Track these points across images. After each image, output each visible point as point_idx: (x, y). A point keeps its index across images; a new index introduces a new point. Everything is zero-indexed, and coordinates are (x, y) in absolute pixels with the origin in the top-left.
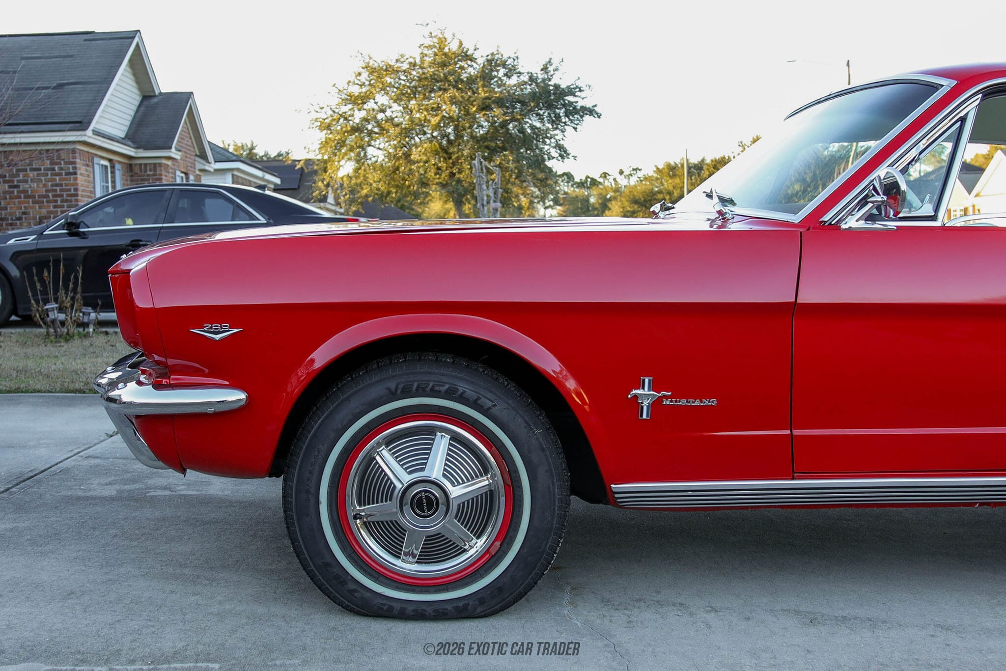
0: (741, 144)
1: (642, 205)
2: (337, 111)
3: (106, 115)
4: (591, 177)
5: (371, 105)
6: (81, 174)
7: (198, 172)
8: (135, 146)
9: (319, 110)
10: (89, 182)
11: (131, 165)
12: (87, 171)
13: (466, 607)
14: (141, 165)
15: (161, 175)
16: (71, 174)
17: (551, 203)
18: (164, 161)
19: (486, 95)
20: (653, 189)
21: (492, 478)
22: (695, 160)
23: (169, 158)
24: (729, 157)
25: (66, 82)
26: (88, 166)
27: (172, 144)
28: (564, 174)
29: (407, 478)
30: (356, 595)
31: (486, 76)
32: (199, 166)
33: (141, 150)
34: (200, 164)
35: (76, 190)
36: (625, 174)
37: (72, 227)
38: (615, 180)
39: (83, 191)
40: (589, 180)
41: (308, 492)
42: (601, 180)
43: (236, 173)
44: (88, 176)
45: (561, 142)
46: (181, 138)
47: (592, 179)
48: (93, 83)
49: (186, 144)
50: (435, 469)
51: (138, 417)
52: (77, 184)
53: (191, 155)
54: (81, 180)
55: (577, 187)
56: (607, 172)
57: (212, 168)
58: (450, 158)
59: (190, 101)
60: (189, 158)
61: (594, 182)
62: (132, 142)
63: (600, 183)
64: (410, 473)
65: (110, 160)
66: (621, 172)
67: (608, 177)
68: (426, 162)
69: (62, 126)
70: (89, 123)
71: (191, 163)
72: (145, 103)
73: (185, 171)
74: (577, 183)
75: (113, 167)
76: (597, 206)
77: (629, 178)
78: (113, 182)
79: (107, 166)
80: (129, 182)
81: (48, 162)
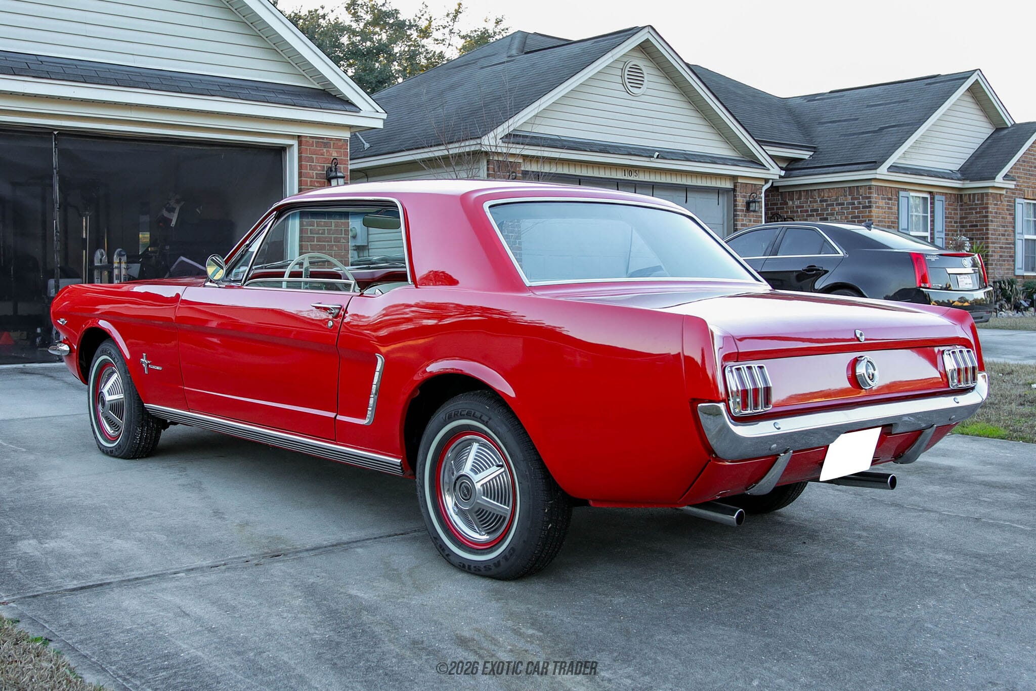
6: (878, 207)
8: (964, 178)
10: (891, 213)
11: (958, 195)
12: (887, 204)
15: (987, 204)
16: (868, 207)
18: (990, 191)
23: (994, 187)
25: (888, 125)
26: (889, 199)
27: (999, 175)
44: (890, 207)
48: (908, 125)
54: (877, 212)
62: (963, 175)
65: (930, 193)
70: (884, 161)
75: (933, 199)
78: (933, 212)
79: (927, 198)
80: (959, 212)
81: (850, 197)
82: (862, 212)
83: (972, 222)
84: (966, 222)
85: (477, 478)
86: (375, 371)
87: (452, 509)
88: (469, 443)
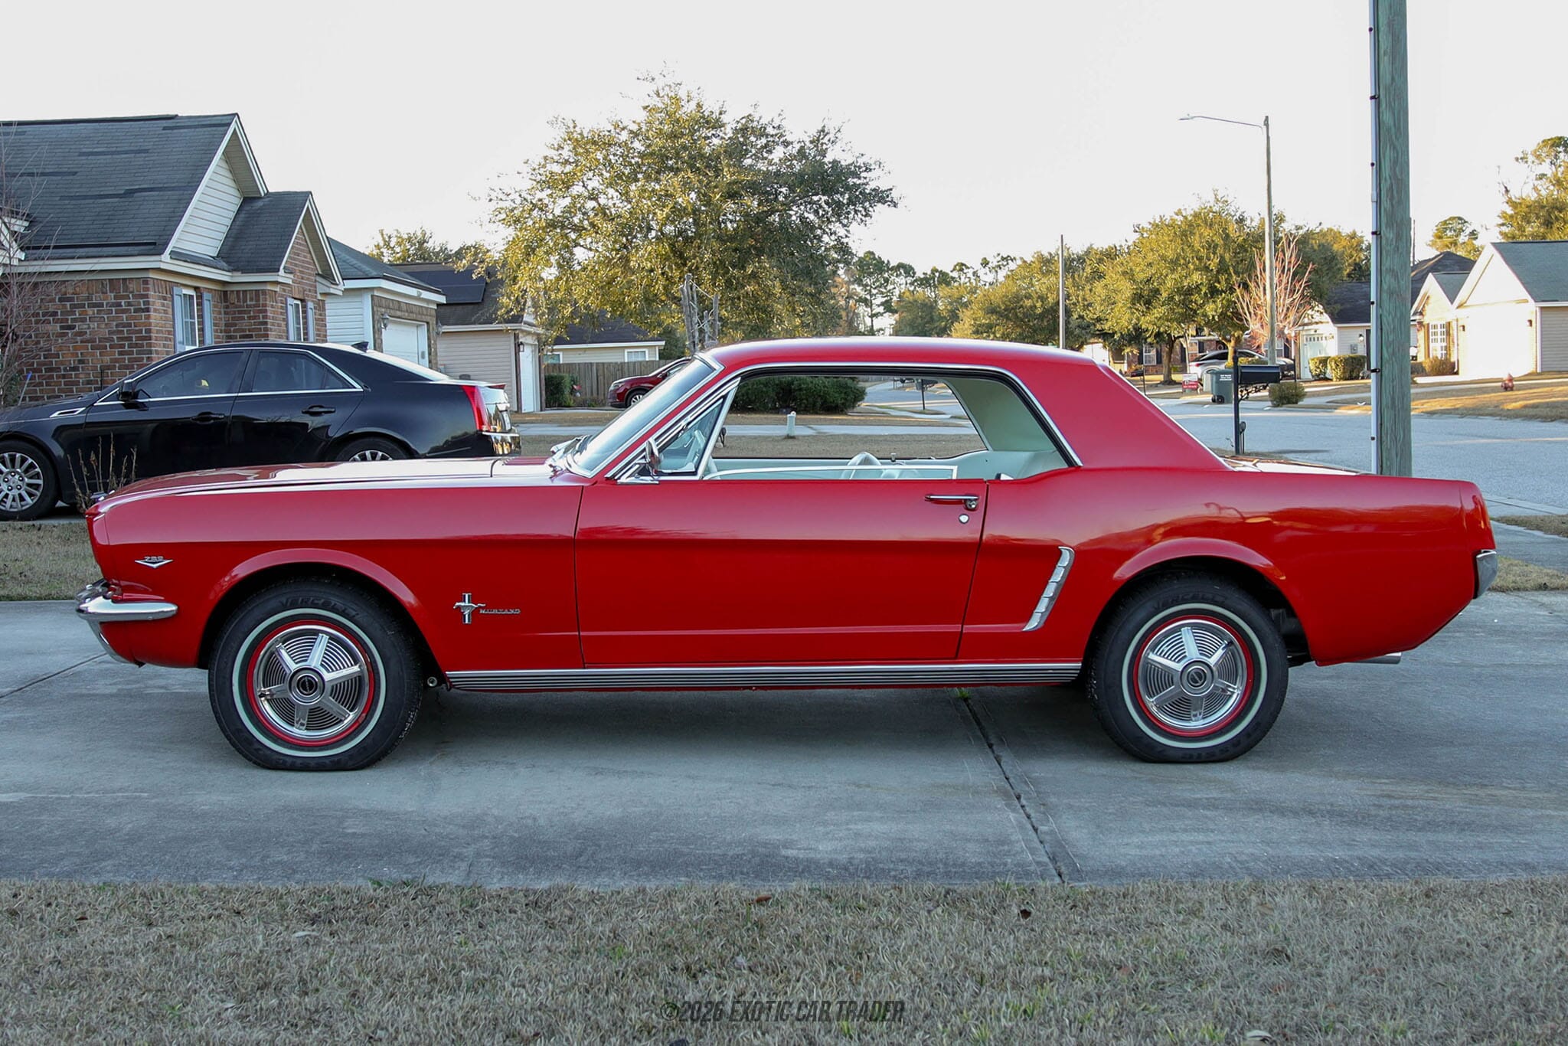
0: (1137, 230)
2: (529, 198)
3: (190, 229)
4: (939, 269)
5: (577, 189)
6: (155, 310)
7: (319, 297)
8: (231, 268)
9: (504, 197)
10: (167, 319)
11: (225, 292)
12: (163, 305)
13: (339, 762)
14: (238, 292)
15: (265, 305)
16: (143, 310)
17: (881, 309)
18: (269, 287)
20: (1017, 291)
21: (360, 667)
22: (1077, 248)
23: (277, 283)
24: (1121, 246)
25: (137, 187)
26: (165, 298)
27: (280, 266)
28: (901, 266)
29: (294, 667)
30: (261, 752)
31: (736, 150)
32: (321, 289)
33: (239, 274)
34: (322, 286)
35: (149, 331)
36: (990, 265)
37: (129, 398)
38: (975, 273)
39: (158, 332)
40: (937, 274)
41: (224, 677)
42: (955, 274)
43: (375, 293)
44: (166, 312)
46: (295, 254)
47: (942, 273)
48: (173, 189)
49: (303, 261)
50: (315, 660)
51: (101, 623)
52: (150, 324)
53: (310, 274)
54: (155, 318)
55: (920, 286)
56: (964, 262)
57: (340, 289)
58: (685, 265)
59: (308, 203)
60: (308, 279)
61: (945, 279)
62: (227, 262)
63: (953, 278)
64: (297, 663)
65: (196, 289)
66: (985, 263)
67: (965, 271)
68: (652, 270)
69: (130, 248)
70: (166, 244)
71: (311, 286)
72: (247, 208)
73: (301, 297)
74: (921, 280)
75: (200, 297)
76: (945, 314)
77: (997, 272)
78: (201, 316)
79: (193, 296)
80: (223, 316)
81: (112, 295)
82: (135, 318)
83: (244, 330)
84: (235, 331)
85: (1212, 661)
86: (1055, 567)
87: (1151, 702)
88: (1178, 629)
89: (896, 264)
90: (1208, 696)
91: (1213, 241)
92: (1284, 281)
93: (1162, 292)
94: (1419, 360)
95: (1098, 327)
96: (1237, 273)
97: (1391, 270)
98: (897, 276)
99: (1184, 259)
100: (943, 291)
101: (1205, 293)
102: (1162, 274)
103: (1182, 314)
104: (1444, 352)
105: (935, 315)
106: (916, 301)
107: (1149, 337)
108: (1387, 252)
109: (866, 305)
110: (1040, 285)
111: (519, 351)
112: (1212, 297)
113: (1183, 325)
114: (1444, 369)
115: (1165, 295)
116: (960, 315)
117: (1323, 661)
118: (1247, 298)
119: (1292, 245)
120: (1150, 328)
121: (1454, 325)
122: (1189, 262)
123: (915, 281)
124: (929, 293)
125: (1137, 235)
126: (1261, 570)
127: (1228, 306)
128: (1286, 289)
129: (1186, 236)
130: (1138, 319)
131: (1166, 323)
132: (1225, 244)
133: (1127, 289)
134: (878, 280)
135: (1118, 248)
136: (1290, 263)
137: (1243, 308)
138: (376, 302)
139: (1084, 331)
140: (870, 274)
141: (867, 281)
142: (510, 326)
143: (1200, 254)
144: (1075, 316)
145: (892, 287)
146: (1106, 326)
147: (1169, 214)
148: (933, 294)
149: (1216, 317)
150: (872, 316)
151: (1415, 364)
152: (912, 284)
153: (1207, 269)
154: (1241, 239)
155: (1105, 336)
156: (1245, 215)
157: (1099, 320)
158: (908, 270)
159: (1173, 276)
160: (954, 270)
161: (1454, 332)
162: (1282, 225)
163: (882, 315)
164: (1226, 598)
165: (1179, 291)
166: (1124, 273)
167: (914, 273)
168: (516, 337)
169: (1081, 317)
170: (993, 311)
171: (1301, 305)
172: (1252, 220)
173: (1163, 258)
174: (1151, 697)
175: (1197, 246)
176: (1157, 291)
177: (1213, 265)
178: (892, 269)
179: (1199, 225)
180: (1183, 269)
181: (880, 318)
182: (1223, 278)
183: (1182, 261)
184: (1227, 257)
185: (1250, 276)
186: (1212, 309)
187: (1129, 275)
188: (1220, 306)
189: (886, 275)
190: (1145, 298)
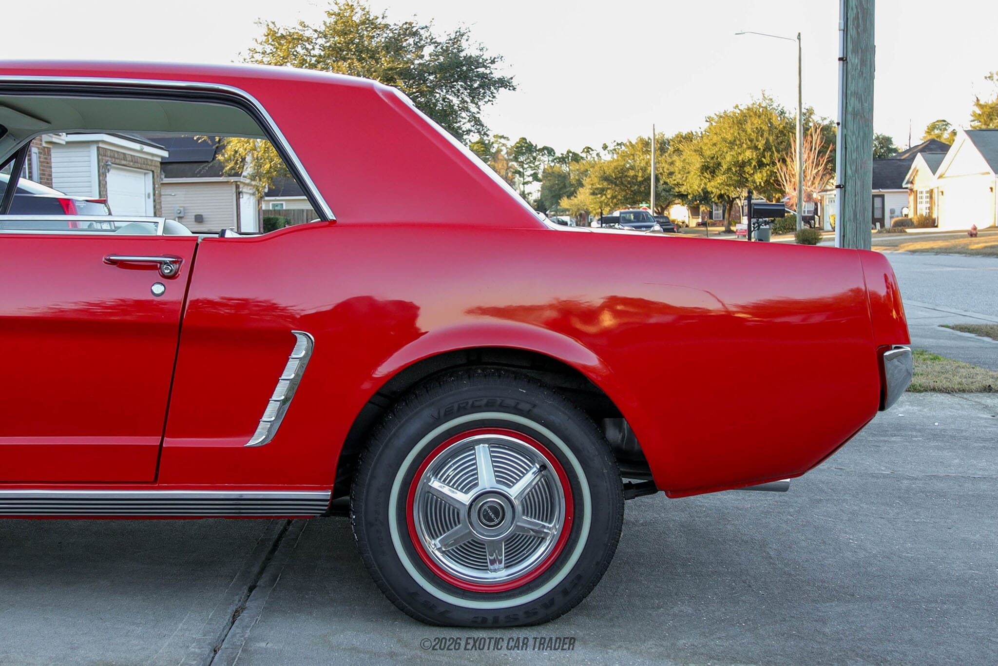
0: (708, 120)
1: (612, 183)
4: (572, 151)
7: (44, 145)
17: (531, 179)
19: (390, 65)
20: (624, 165)
22: (669, 135)
24: (696, 132)
28: (545, 148)
32: (46, 138)
36: (608, 149)
38: (598, 155)
40: (571, 154)
42: (584, 155)
43: (101, 145)
45: (477, 116)
47: (574, 154)
55: (558, 162)
56: (590, 146)
57: (62, 140)
61: (576, 158)
63: (582, 158)
66: (605, 147)
67: (591, 152)
74: (559, 158)
76: (574, 182)
77: (613, 153)
85: (514, 492)
86: (288, 359)
87: (433, 546)
88: (471, 446)
89: (542, 147)
90: (509, 540)
91: (761, 128)
92: (812, 157)
93: (723, 164)
94: (910, 217)
95: (677, 190)
96: (778, 151)
97: (856, 94)
98: (543, 155)
99: (740, 140)
100: (574, 166)
101: (755, 166)
102: (723, 152)
103: (737, 181)
104: (928, 211)
105: (567, 182)
106: (553, 173)
107: (714, 197)
108: (852, 76)
109: (520, 176)
110: (640, 161)
111: (239, 198)
112: (759, 168)
113: (738, 189)
114: (927, 223)
115: (725, 167)
116: (584, 182)
117: (676, 492)
118: (784, 169)
119: (818, 131)
120: (714, 190)
121: (935, 191)
122: (743, 143)
123: (555, 159)
124: (565, 168)
125: (708, 124)
126: (579, 368)
127: (771, 175)
128: (813, 163)
129: (741, 124)
130: (706, 184)
131: (726, 187)
132: (770, 130)
133: (697, 162)
134: (528, 158)
135: (694, 134)
136: (816, 144)
137: (781, 177)
138: (102, 153)
139: (667, 194)
140: (523, 154)
141: (521, 159)
142: (232, 179)
143: (751, 137)
144: (662, 182)
145: (539, 163)
146: (683, 189)
147: (730, 109)
148: (568, 168)
149: (762, 183)
150: (524, 184)
151: (906, 220)
152: (553, 161)
153: (756, 148)
154: (781, 126)
155: (682, 196)
156: (785, 109)
157: (678, 185)
158: (550, 151)
159: (731, 153)
160: (583, 152)
161: (935, 195)
162: (812, 116)
163: (531, 183)
164: (535, 406)
165: (736, 164)
166: (695, 151)
167: (554, 153)
168: (237, 187)
169: (665, 183)
170: (606, 179)
171: (824, 175)
172: (790, 113)
173: (724, 140)
174: (433, 536)
175: (749, 131)
176: (719, 164)
177: (761, 145)
178: (539, 150)
179: (750, 116)
180: (738, 148)
181: (529, 185)
182: (768, 154)
183: (738, 142)
184: (771, 139)
185: (787, 154)
186: (759, 178)
187: (700, 152)
188: (765, 175)
189: (534, 154)
190: (710, 169)
